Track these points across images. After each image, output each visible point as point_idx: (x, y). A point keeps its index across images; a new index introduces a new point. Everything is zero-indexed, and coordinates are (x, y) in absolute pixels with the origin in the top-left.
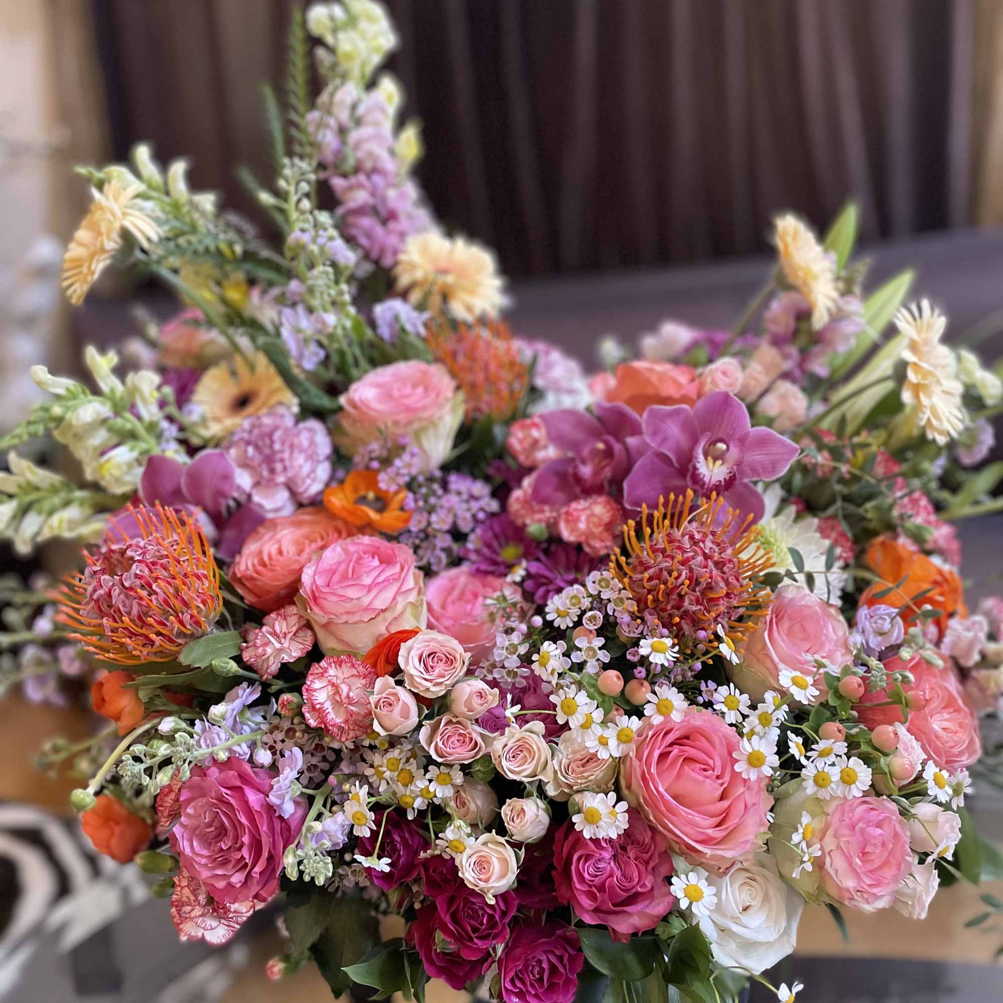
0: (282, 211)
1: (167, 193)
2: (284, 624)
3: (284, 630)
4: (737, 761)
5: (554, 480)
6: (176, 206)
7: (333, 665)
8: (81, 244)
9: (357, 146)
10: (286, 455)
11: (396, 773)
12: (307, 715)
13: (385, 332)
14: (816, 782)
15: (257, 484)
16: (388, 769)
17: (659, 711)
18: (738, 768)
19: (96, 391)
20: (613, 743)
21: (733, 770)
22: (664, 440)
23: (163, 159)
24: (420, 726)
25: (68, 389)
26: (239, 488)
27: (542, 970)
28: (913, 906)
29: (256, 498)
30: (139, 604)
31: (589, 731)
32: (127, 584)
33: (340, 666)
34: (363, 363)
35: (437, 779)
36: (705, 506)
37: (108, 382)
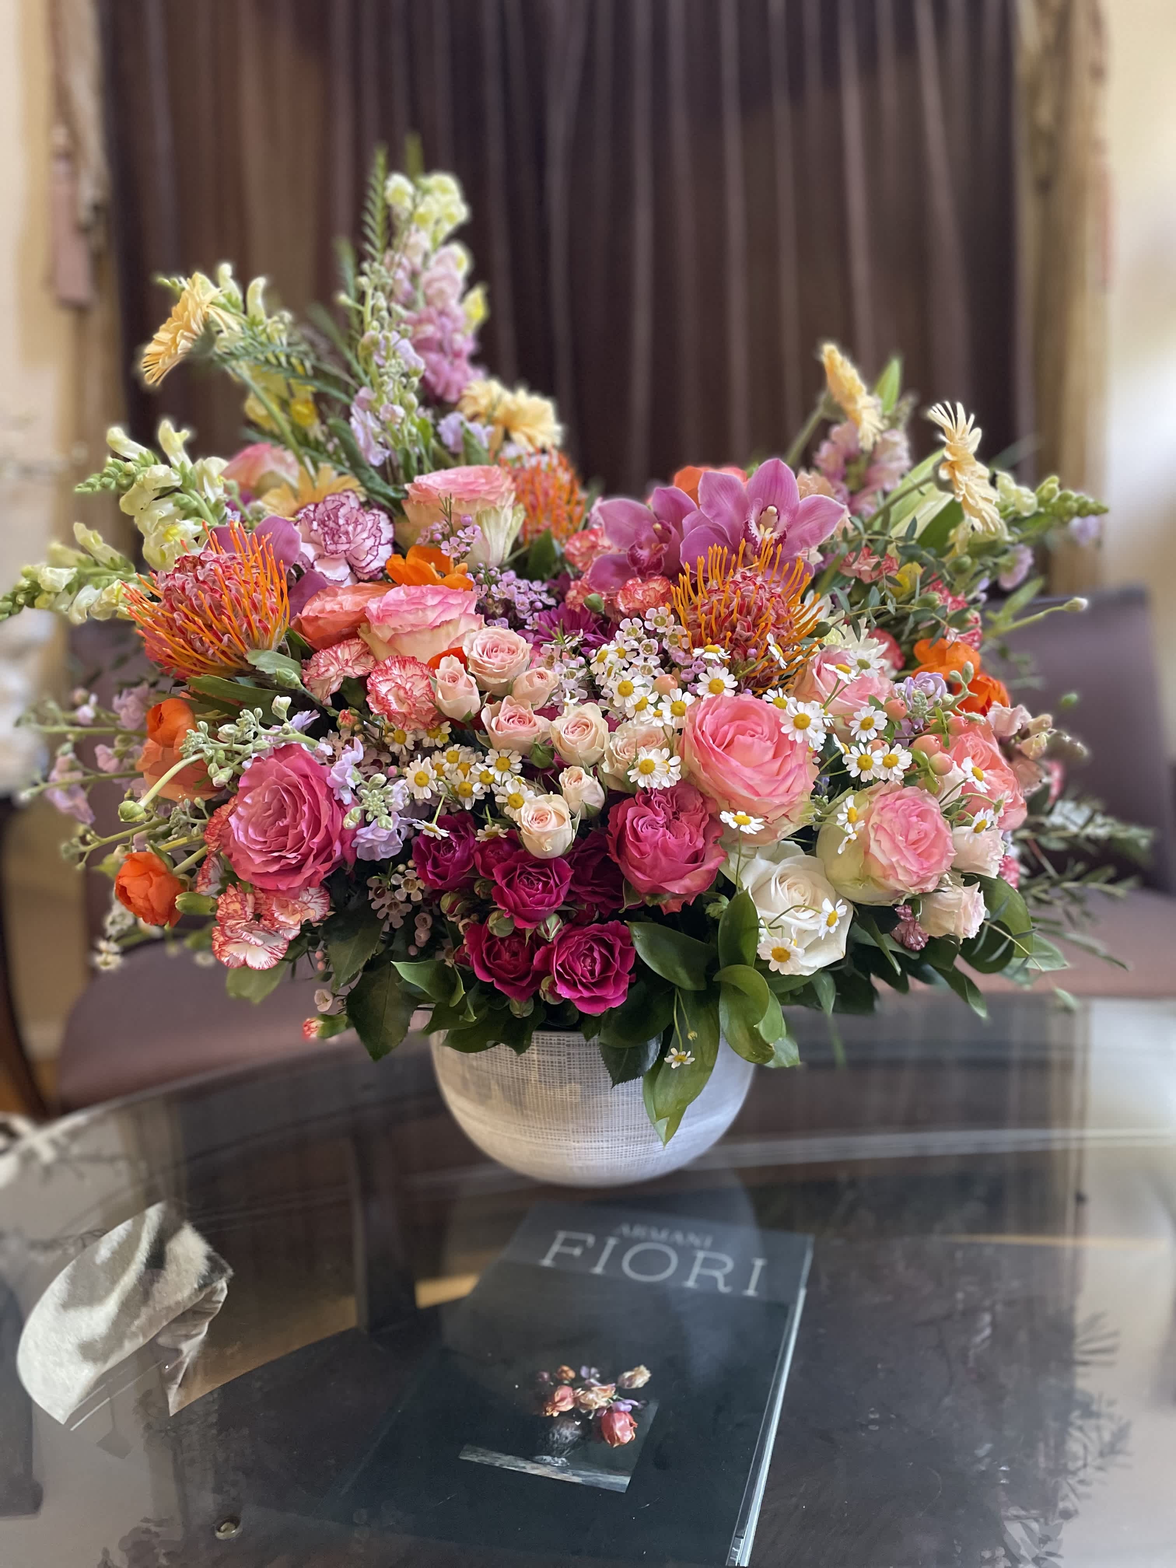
0: (360, 313)
1: (245, 312)
2: (347, 650)
3: (347, 656)
4: (783, 725)
5: (612, 568)
6: (253, 323)
7: (397, 664)
8: (161, 343)
9: (429, 284)
10: (350, 528)
11: (456, 765)
12: (371, 705)
13: (449, 438)
14: (859, 765)
15: (320, 557)
16: (448, 761)
17: (711, 690)
18: (784, 730)
19: (166, 461)
20: (667, 714)
21: (780, 732)
22: (718, 515)
23: (243, 278)
24: (482, 707)
25: (141, 455)
26: (302, 555)
27: (594, 961)
28: (959, 918)
29: (318, 569)
30: (211, 596)
31: (645, 711)
32: (201, 578)
33: (404, 667)
34: (427, 464)
35: (496, 766)
36: (757, 564)
37: (178, 457)
